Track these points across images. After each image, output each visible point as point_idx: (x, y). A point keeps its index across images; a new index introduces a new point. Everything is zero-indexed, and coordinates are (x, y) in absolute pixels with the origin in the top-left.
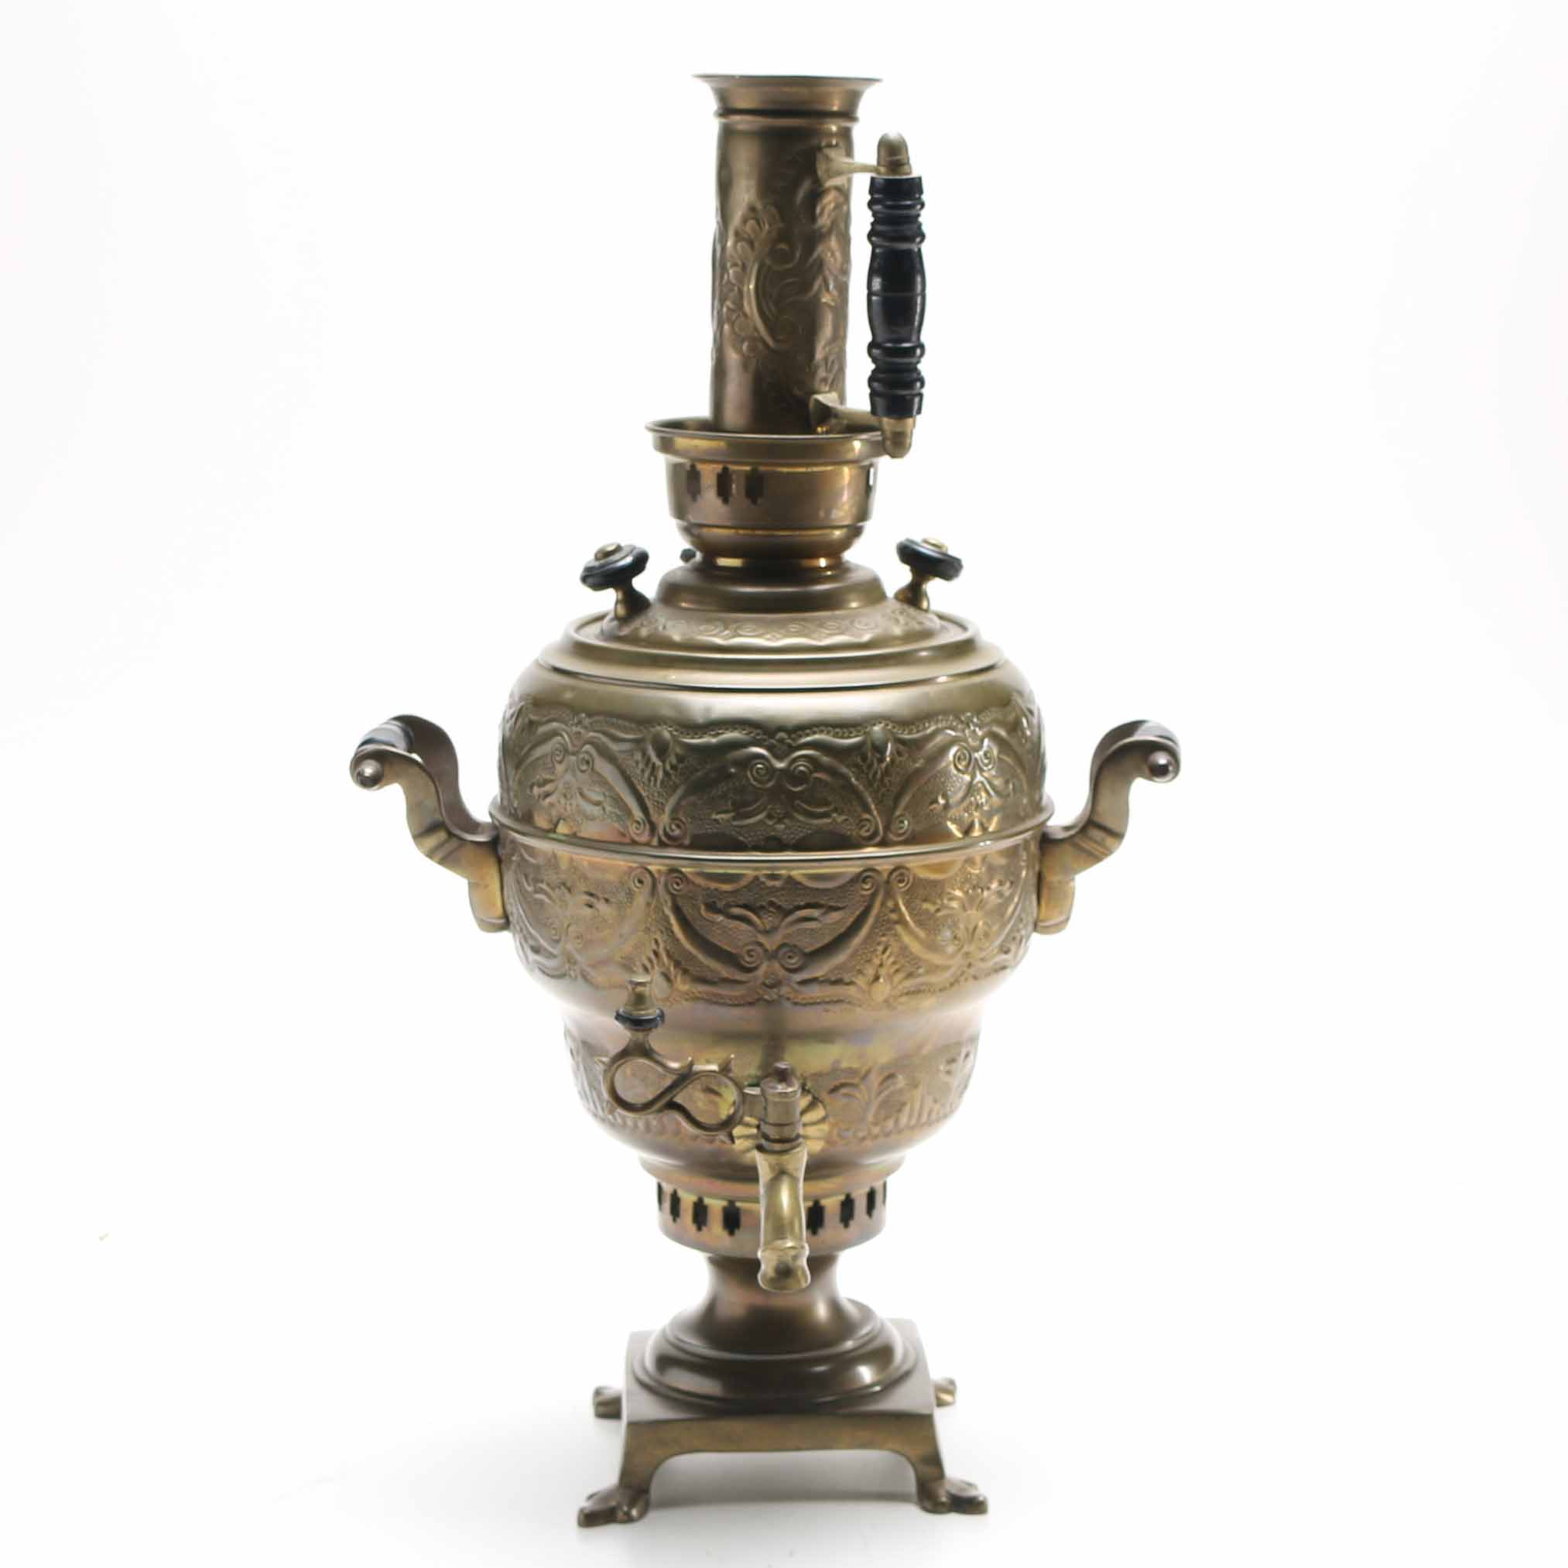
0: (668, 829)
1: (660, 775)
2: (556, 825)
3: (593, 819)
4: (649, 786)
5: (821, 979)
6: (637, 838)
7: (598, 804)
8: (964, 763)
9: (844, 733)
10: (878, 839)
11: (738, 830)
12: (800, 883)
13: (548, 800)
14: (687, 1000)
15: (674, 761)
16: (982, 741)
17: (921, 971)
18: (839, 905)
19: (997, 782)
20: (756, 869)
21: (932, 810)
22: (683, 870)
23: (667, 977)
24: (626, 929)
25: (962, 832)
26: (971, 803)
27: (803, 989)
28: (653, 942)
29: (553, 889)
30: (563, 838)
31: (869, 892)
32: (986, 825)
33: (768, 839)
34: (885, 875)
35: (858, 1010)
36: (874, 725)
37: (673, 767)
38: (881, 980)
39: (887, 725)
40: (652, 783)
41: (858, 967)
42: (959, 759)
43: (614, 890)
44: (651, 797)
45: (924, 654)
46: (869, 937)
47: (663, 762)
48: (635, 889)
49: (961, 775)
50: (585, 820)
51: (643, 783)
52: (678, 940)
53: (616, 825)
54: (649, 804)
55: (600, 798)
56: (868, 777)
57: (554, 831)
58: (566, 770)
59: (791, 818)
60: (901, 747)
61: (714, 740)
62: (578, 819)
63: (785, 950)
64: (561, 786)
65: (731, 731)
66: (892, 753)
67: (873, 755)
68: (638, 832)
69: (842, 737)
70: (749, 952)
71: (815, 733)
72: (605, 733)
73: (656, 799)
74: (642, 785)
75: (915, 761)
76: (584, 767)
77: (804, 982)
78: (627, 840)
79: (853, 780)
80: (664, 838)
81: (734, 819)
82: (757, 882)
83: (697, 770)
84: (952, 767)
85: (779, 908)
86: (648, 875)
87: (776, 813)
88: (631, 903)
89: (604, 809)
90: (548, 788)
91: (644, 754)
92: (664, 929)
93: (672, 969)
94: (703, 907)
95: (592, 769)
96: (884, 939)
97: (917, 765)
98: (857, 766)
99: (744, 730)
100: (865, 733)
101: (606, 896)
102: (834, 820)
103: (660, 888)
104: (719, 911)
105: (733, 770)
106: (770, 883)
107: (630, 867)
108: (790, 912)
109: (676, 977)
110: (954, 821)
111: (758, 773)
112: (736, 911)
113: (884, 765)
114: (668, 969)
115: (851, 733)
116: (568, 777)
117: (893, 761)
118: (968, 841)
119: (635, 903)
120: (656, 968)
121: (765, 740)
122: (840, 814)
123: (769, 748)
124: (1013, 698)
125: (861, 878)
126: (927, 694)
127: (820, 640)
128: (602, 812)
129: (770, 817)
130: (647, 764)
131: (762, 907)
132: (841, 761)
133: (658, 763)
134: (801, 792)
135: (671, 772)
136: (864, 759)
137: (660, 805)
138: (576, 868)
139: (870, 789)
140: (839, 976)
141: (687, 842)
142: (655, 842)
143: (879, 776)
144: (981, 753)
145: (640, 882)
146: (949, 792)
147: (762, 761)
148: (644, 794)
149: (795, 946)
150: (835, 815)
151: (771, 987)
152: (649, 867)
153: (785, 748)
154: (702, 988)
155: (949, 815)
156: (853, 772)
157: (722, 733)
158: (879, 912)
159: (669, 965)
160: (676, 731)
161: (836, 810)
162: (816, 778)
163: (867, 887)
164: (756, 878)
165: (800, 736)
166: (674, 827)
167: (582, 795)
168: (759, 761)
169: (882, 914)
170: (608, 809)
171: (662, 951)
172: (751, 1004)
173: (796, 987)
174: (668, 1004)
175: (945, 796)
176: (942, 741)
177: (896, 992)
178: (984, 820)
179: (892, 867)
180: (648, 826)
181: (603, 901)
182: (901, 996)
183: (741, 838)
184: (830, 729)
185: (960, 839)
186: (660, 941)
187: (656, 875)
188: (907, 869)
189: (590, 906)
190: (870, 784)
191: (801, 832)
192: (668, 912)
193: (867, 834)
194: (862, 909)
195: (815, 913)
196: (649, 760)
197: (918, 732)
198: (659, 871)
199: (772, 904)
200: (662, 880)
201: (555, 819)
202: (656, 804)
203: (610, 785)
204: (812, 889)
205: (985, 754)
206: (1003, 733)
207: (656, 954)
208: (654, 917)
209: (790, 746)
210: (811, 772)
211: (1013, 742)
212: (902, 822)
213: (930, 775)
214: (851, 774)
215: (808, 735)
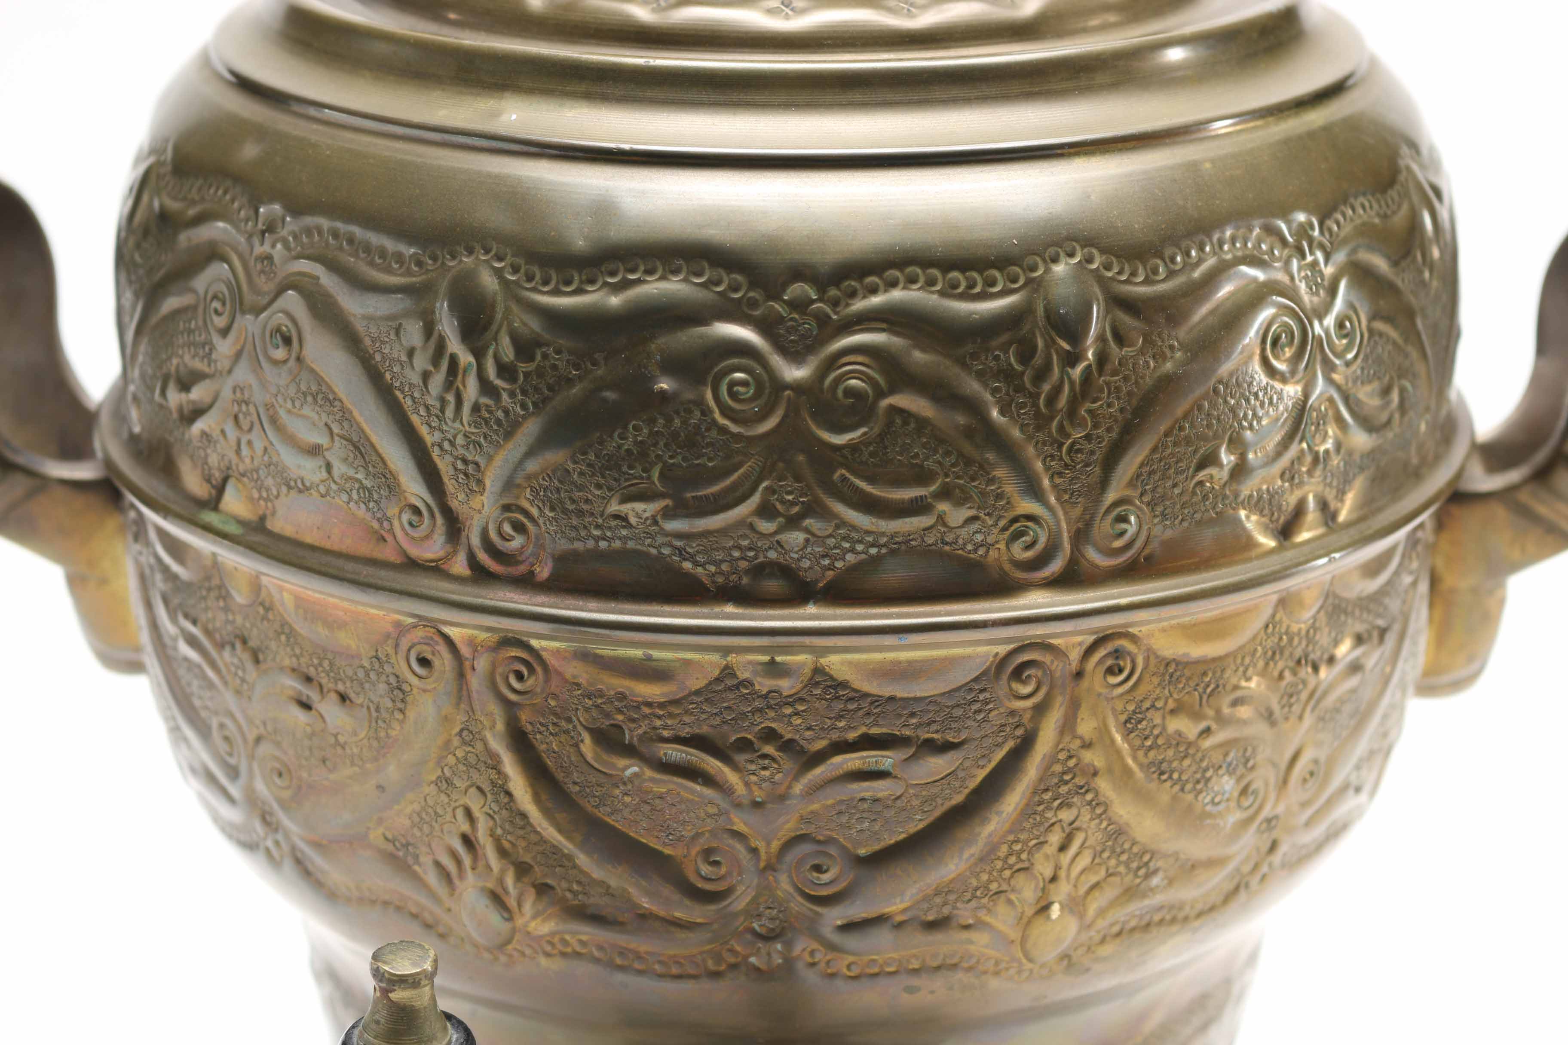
0: (493, 535)
1: (471, 390)
2: (220, 490)
3: (304, 489)
4: (441, 418)
5: (899, 918)
6: (414, 552)
7: (315, 451)
8: (1288, 352)
9: (971, 286)
10: (1056, 566)
11: (678, 543)
12: (844, 685)
13: (199, 426)
14: (548, 955)
15: (508, 352)
16: (1333, 291)
17: (1155, 881)
18: (951, 737)
19: (1367, 396)
20: (726, 651)
21: (1201, 483)
22: (534, 643)
23: (497, 899)
24: (392, 772)
25: (1275, 537)
26: (1300, 457)
27: (851, 941)
28: (460, 813)
29: (220, 646)
30: (233, 529)
31: (1029, 703)
32: (1333, 505)
33: (759, 570)
34: (1075, 655)
35: (994, 983)
36: (1055, 260)
37: (505, 370)
38: (1055, 911)
39: (1089, 260)
40: (449, 412)
41: (994, 887)
42: (1275, 342)
43: (361, 674)
44: (446, 445)
45: (1175, 55)
46: (1028, 811)
47: (479, 354)
48: (414, 681)
49: (1278, 385)
50: (284, 489)
51: (427, 407)
52: (524, 816)
53: (361, 512)
54: (443, 465)
55: (322, 439)
56: (1036, 405)
57: (214, 503)
58: (238, 356)
59: (825, 514)
60: (1126, 320)
61: (615, 301)
62: (270, 482)
63: (806, 848)
64: (227, 393)
65: (663, 278)
66: (1101, 338)
67: (1050, 343)
68: (416, 534)
69: (966, 296)
70: (707, 853)
71: (893, 284)
72: (333, 266)
73: (461, 451)
74: (422, 412)
75: (1159, 357)
76: (280, 353)
77: (849, 927)
78: (388, 553)
79: (995, 413)
80: (483, 557)
81: (668, 514)
82: (730, 682)
83: (570, 382)
84: (1256, 366)
85: (788, 746)
86: (442, 648)
87: (783, 502)
88: (401, 711)
89: (329, 467)
90: (198, 393)
91: (429, 329)
92: (486, 787)
93: (510, 880)
94: (587, 738)
95: (298, 359)
96: (1066, 815)
97: (1169, 366)
98: (1008, 375)
99: (699, 274)
100: (1029, 282)
101: (341, 687)
102: (941, 519)
103: (475, 682)
104: (630, 751)
105: (664, 385)
106: (764, 684)
107: (398, 624)
108: (819, 758)
109: (520, 905)
110: (1256, 505)
111: (732, 395)
112: (675, 753)
113: (1077, 372)
114: (501, 881)
115: (993, 284)
116: (243, 374)
117: (1102, 358)
118: (1289, 555)
119: (411, 714)
120: (469, 873)
121: (753, 304)
122: (960, 502)
123: (764, 326)
124: (1402, 163)
125: (1010, 668)
126: (1193, 167)
127: (910, 15)
128: (324, 475)
129: (765, 511)
130: (436, 361)
131: (744, 745)
132: (962, 363)
133: (466, 358)
134: (853, 447)
135: (499, 382)
136: (1027, 354)
137: (471, 469)
138: (269, 608)
139: (1041, 436)
140: (946, 911)
141: (544, 572)
142: (460, 566)
143: (1062, 402)
144: (1330, 321)
145: (424, 662)
146: (1248, 434)
147: (744, 361)
148: (429, 438)
149: (830, 841)
150: (943, 507)
151: (767, 938)
152: (447, 630)
153: (810, 325)
154: (587, 933)
155: (1245, 492)
156: (995, 391)
157: (639, 282)
158: (1057, 748)
159: (503, 871)
160: (515, 270)
161: (945, 494)
162: (894, 410)
163: (1026, 690)
164: (728, 671)
165: (853, 294)
166: (507, 528)
167: (274, 421)
168: (735, 361)
169: (1062, 756)
170: (340, 469)
171: (482, 836)
172: (716, 975)
173: (836, 938)
174: (503, 959)
175: (1237, 443)
176: (1232, 294)
177: (1094, 934)
178: (1330, 495)
179: (1092, 638)
180: (440, 520)
181: (333, 696)
182: (1103, 941)
183: (687, 565)
184: (935, 272)
185: (1272, 552)
186: (477, 813)
187: (465, 651)
188: (1133, 638)
189: (306, 706)
190: (1041, 421)
191: (852, 550)
192: (499, 746)
193: (1029, 554)
194: (1010, 744)
195: (886, 759)
196: (441, 347)
197: (1171, 274)
198: (472, 643)
199: (770, 735)
200: (482, 663)
201: (218, 475)
202: (460, 465)
203: (343, 409)
204: (877, 700)
205: (1340, 325)
206: (1380, 263)
207: (468, 841)
208: (460, 754)
209: (823, 320)
210: (881, 394)
211: (1403, 281)
212: (1124, 519)
213: (1198, 392)
214: (988, 397)
215: (873, 290)
